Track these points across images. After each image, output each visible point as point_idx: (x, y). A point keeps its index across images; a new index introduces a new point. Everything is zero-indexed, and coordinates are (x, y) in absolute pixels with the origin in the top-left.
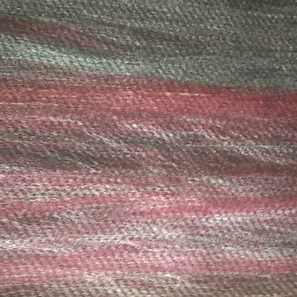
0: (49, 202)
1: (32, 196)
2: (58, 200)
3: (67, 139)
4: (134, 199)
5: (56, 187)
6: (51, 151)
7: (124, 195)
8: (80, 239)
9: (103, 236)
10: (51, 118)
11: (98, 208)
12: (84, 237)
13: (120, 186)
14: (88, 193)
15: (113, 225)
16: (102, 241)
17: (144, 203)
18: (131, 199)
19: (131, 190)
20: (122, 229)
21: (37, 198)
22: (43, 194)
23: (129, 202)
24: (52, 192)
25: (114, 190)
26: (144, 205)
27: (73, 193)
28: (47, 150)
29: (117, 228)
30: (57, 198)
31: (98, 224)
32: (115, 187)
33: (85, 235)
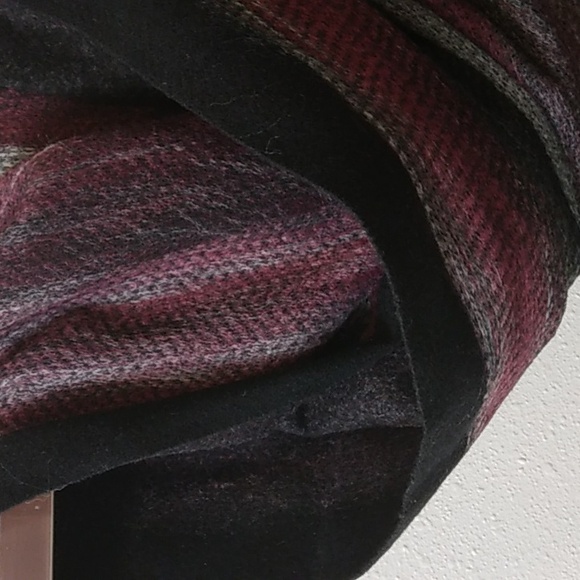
0: (165, 299)
1: (133, 295)
2: (179, 293)
3: (163, 189)
4: (319, 262)
5: (171, 272)
6: (143, 226)
7: (299, 260)
8: (227, 354)
9: (268, 342)
10: (120, 155)
11: (254, 293)
12: (234, 349)
13: (287, 247)
14: (231, 271)
15: (284, 318)
16: (269, 352)
17: (339, 264)
18: (313, 265)
19: (311, 248)
20: (305, 324)
21: (141, 295)
22: (150, 288)
23: (312, 268)
24: (165, 280)
25: (278, 255)
26: (341, 267)
27: (203, 277)
28: (133, 226)
29: (294, 323)
30: (177, 289)
31: (256, 321)
32: (280, 249)
33: (235, 346)
